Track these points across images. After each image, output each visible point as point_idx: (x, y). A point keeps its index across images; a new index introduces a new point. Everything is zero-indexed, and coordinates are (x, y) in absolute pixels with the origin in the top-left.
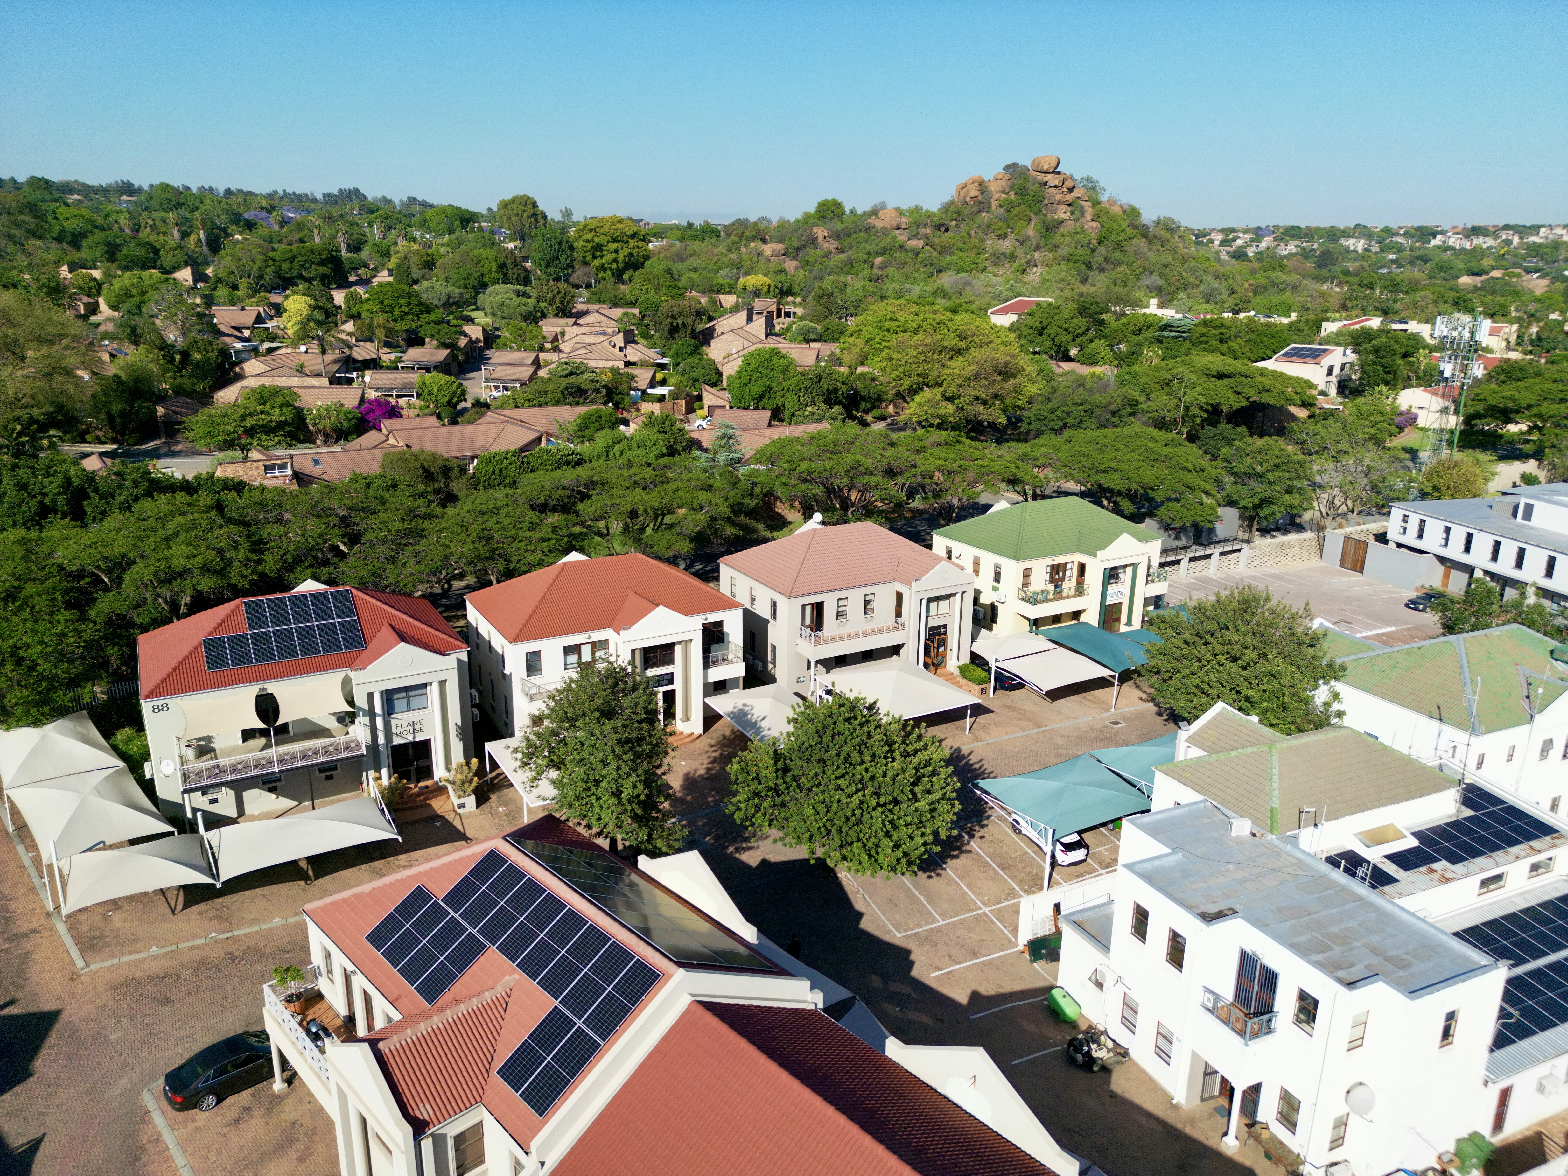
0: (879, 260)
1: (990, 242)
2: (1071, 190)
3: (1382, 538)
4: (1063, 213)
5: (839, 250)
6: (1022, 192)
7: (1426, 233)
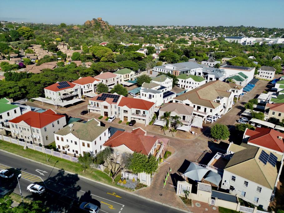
0: (76, 35)
1: (93, 32)
2: (104, 24)
3: (153, 71)
4: (104, 27)
5: (69, 33)
6: (97, 23)
7: (152, 27)
